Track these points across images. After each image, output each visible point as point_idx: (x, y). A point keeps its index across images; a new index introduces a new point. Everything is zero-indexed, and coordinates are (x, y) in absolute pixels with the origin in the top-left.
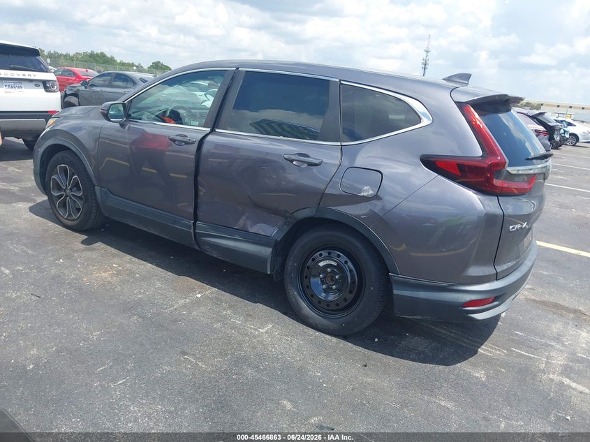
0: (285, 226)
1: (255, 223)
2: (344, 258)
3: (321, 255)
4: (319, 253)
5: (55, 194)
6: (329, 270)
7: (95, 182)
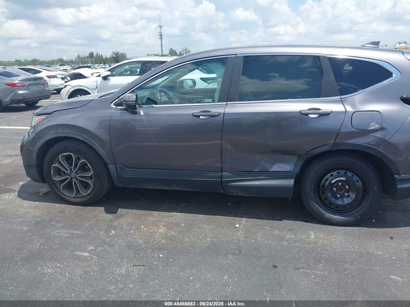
0: (300, 161)
1: (273, 164)
2: (349, 174)
3: (332, 175)
4: (330, 174)
5: (57, 179)
6: (340, 184)
7: (108, 161)
